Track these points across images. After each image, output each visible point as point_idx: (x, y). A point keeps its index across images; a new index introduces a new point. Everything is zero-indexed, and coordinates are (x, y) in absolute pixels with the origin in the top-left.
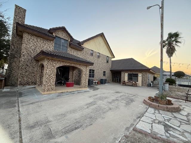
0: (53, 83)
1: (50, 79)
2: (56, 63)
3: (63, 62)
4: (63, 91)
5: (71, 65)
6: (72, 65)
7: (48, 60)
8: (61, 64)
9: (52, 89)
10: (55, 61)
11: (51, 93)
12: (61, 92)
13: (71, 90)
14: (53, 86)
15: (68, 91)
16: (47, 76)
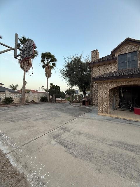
0: (107, 106)
1: (104, 101)
2: (108, 85)
3: (116, 82)
4: (119, 117)
5: (129, 84)
6: (132, 84)
7: (100, 84)
8: (115, 85)
9: (106, 111)
10: (107, 83)
11: (105, 115)
12: (117, 117)
13: (131, 119)
14: (107, 109)
15: (128, 118)
16: (101, 99)
